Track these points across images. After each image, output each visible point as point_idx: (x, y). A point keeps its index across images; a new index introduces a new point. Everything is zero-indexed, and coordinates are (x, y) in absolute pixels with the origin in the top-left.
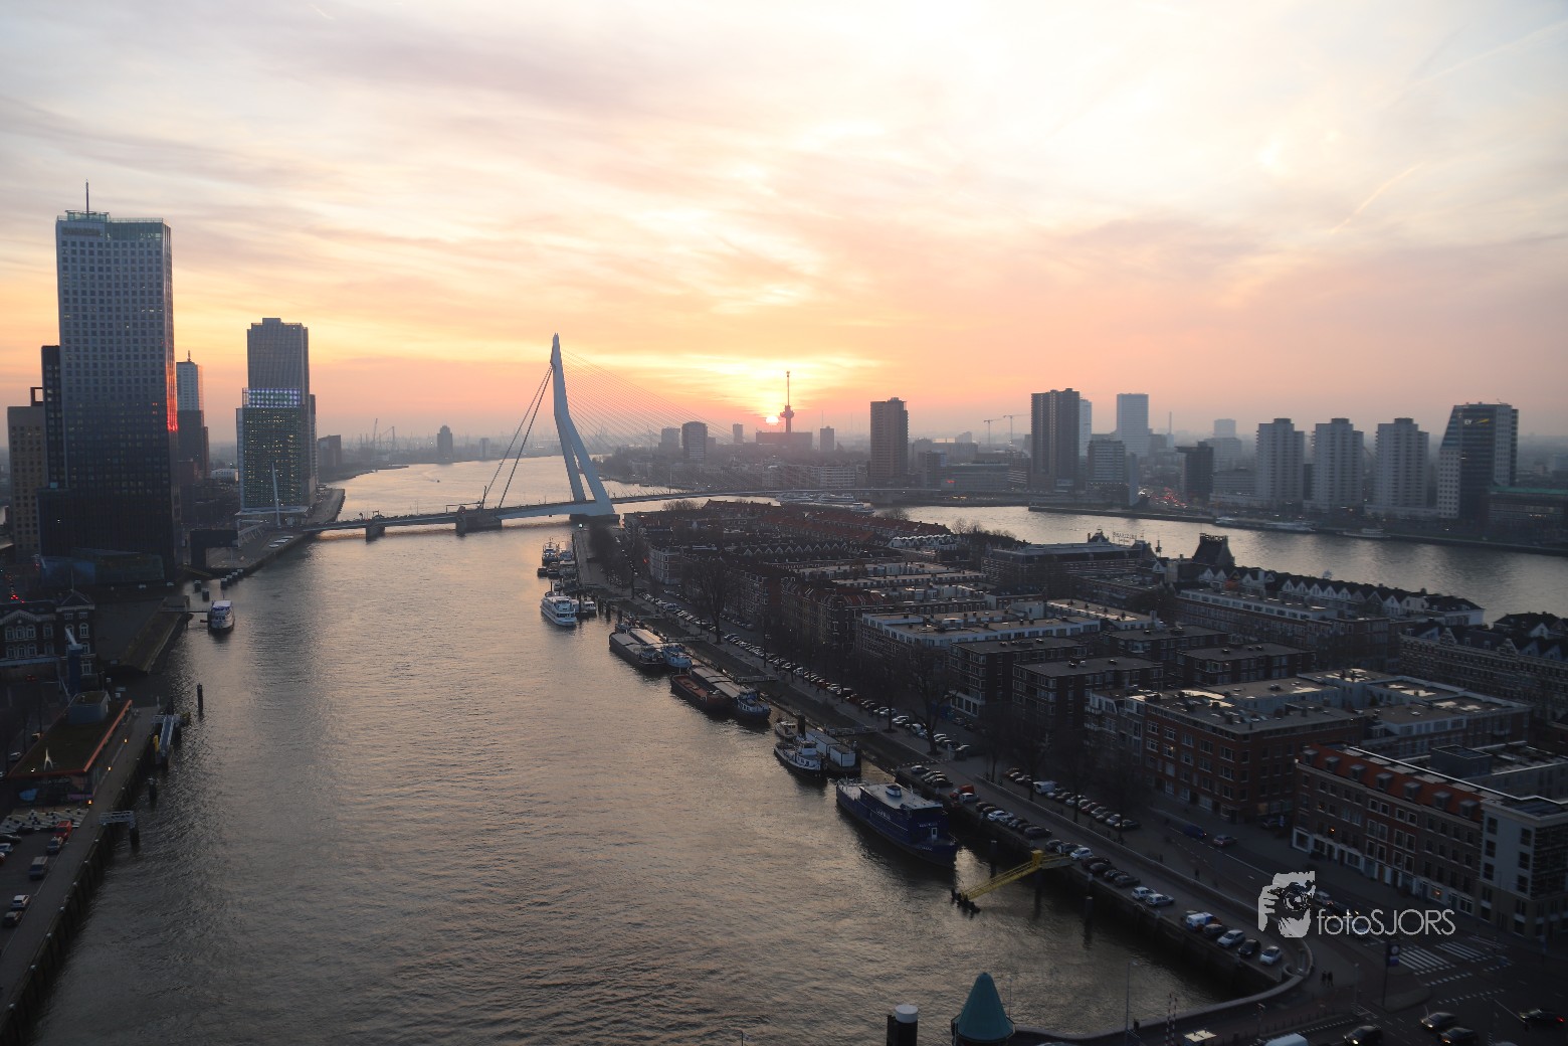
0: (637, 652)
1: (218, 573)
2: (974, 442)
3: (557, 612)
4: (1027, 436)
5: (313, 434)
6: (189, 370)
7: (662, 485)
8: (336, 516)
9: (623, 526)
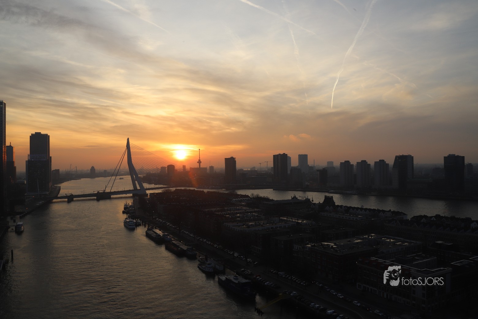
0: (154, 236)
1: (19, 213)
2: (256, 170)
3: (129, 224)
4: (272, 168)
5: (51, 169)
6: (10, 148)
7: (161, 184)
8: (58, 195)
9: (149, 197)
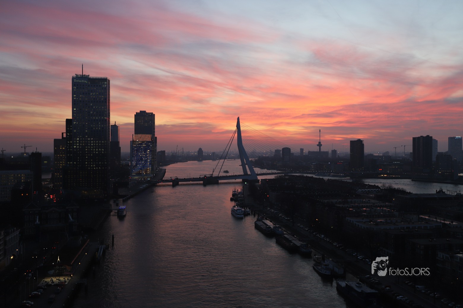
0: (264, 228)
1: (122, 197)
2: (390, 154)
3: (237, 213)
4: (411, 153)
5: (156, 150)
6: (115, 127)
7: (274, 169)
8: (163, 178)
9: (260, 184)
